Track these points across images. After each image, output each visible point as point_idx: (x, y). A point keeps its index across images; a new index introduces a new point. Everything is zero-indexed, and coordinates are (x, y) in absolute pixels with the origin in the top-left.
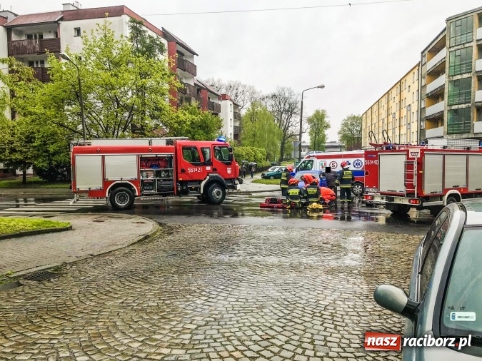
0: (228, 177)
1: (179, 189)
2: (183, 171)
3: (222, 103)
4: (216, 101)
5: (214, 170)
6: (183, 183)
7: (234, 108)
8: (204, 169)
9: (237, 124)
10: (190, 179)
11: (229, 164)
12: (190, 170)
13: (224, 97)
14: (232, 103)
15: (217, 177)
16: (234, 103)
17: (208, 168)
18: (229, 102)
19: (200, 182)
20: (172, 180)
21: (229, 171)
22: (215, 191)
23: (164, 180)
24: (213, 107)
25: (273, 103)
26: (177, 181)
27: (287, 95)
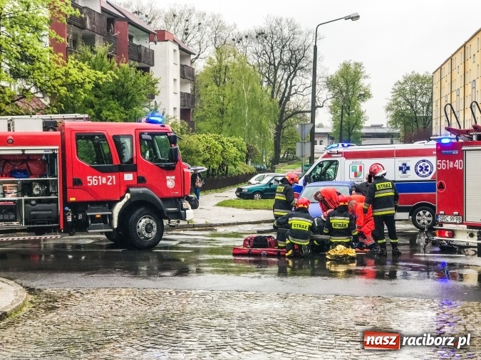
0: (166, 195)
1: (70, 219)
2: (78, 183)
3: (157, 48)
4: (145, 44)
5: (141, 181)
6: (77, 207)
7: (182, 58)
8: (120, 179)
9: (188, 89)
10: (91, 199)
11: (170, 169)
12: (93, 181)
13: (161, 36)
14: (176, 48)
15: (144, 194)
16: (181, 49)
17: (128, 177)
18: (171, 46)
19: (112, 204)
20: (55, 201)
21: (171, 182)
22: (142, 223)
23: (39, 201)
24: (140, 56)
25: (260, 48)
26: (66, 203)
27: (286, 33)
